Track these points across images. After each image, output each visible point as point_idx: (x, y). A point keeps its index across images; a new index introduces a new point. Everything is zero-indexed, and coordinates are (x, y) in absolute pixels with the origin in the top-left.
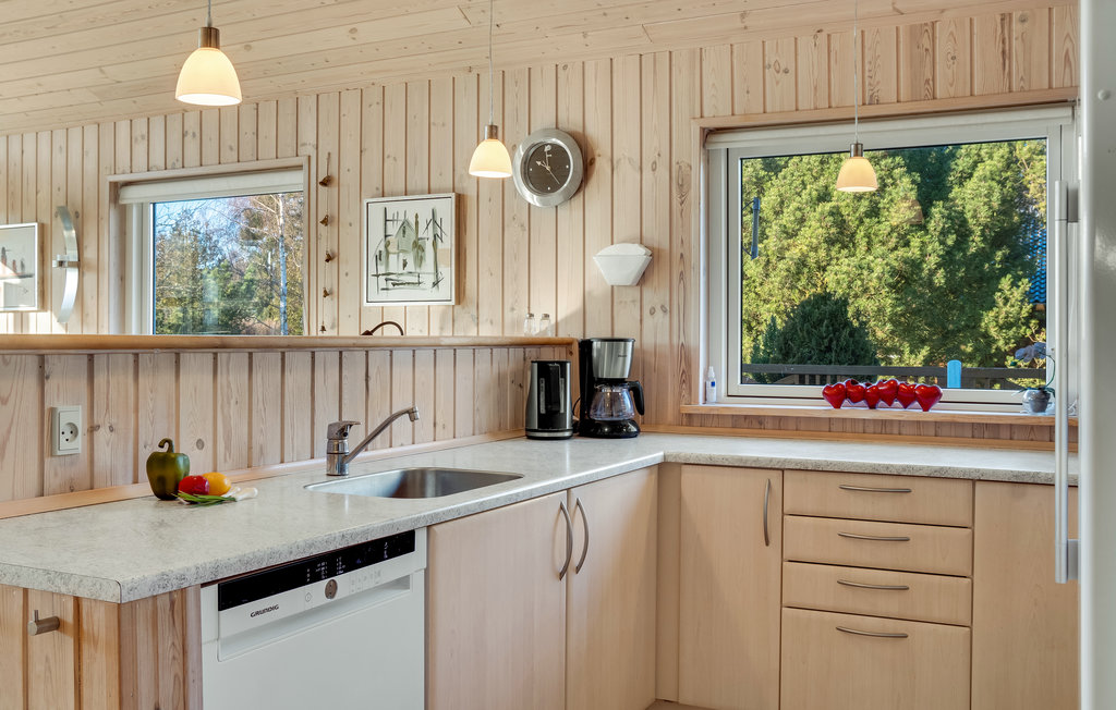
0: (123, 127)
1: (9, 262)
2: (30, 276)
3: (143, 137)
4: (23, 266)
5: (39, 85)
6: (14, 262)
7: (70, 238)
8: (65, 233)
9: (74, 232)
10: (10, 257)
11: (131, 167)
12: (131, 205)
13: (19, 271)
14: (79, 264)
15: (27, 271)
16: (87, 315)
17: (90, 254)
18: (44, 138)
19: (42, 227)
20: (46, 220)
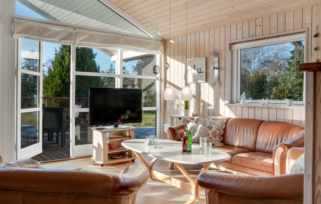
0: (234, 26)
1: (196, 69)
2: (203, 72)
3: (241, 29)
4: (200, 69)
5: (211, 15)
6: (198, 69)
7: (216, 60)
8: (214, 59)
9: (217, 59)
10: (196, 67)
11: (236, 38)
12: (234, 50)
13: (199, 71)
14: (218, 68)
15: (202, 71)
16: (221, 83)
17: (222, 65)
18: (207, 32)
19: (206, 58)
20: (208, 56)
